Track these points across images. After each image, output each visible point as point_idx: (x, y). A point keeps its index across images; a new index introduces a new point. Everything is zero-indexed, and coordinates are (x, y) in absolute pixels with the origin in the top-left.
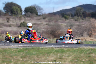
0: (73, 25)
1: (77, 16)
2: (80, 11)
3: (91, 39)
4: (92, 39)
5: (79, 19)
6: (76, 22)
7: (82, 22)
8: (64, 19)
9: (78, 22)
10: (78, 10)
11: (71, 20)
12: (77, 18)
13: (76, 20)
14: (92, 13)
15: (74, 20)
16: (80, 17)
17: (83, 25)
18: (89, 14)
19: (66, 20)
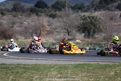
0: (16, 23)
1: (15, 11)
2: (18, 5)
3: (45, 40)
4: (47, 40)
5: (17, 15)
6: (15, 18)
7: (22, 18)
8: (1, 15)
9: (17, 18)
10: (16, 5)
11: (9, 16)
12: (16, 14)
13: (14, 17)
14: (31, 7)
15: (12, 16)
16: (18, 13)
17: (25, 22)
18: (27, 9)
19: (3, 16)
